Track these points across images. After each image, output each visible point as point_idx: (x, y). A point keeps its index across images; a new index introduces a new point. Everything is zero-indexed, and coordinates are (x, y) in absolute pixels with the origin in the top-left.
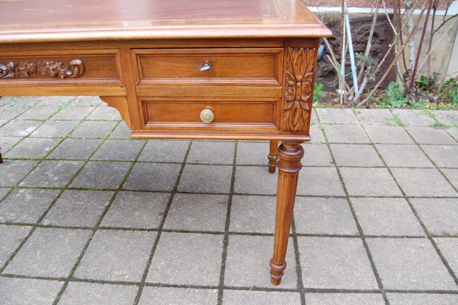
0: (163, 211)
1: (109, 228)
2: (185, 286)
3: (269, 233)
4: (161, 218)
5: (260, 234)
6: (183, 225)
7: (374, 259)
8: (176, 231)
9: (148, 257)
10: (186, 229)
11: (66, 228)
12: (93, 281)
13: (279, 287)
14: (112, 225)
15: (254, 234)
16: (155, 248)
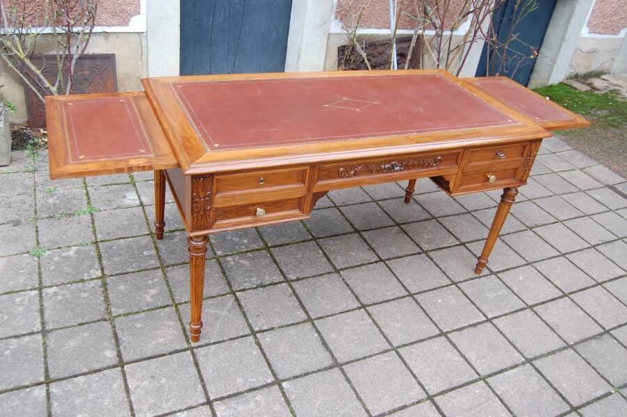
0: (367, 247)
1: (347, 268)
2: (435, 289)
3: (448, 246)
4: (372, 252)
5: (444, 248)
6: (393, 254)
7: (513, 247)
8: (394, 258)
9: (396, 280)
10: (397, 255)
11: (314, 277)
12: (381, 303)
13: (481, 275)
14: (346, 266)
15: (441, 249)
16: (393, 273)
